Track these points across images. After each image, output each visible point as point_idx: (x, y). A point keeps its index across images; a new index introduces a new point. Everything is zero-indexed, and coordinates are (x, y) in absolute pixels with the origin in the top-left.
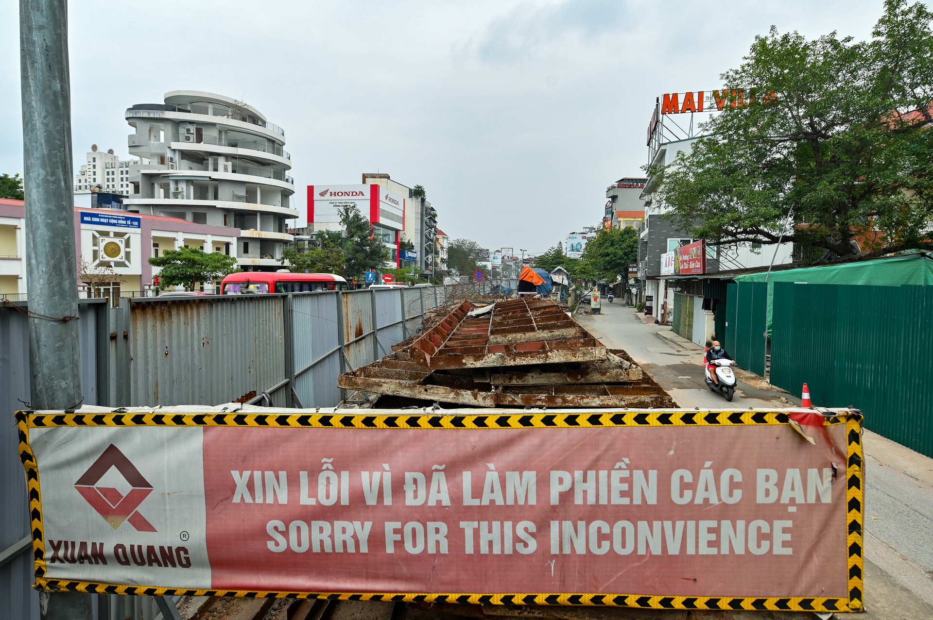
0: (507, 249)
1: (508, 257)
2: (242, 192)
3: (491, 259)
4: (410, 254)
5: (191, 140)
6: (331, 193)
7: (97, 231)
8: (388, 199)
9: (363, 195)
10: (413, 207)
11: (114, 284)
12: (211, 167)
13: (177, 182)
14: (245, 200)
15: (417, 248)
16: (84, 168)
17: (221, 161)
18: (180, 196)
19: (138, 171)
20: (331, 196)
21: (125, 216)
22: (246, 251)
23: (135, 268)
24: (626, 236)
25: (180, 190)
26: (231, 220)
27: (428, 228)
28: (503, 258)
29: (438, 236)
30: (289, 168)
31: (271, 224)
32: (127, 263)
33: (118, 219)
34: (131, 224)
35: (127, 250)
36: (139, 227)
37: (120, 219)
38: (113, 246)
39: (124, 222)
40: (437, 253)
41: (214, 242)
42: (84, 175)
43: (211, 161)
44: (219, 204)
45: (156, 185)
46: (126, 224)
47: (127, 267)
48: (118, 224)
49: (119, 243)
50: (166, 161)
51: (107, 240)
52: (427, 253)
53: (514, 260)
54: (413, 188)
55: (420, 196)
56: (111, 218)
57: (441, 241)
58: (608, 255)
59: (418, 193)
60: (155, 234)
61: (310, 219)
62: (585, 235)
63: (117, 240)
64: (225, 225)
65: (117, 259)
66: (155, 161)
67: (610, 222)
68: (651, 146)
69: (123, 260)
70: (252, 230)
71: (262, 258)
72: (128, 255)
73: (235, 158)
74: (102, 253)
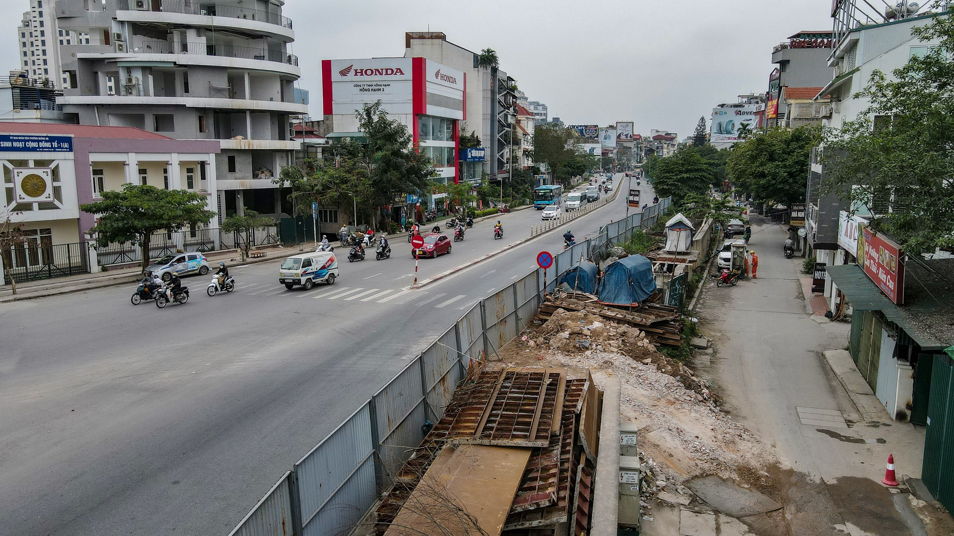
0: (625, 124)
1: (626, 135)
2: (222, 82)
3: (601, 138)
4: (475, 153)
5: (145, 7)
6: (356, 70)
7: (11, 161)
8: (439, 77)
9: (402, 73)
10: (479, 82)
11: (42, 231)
12: (177, 46)
13: (129, 70)
14: (227, 94)
15: (485, 143)
16: (27, 16)
17: (191, 36)
18: (134, 92)
19: (73, 55)
20: (356, 75)
21: (49, 135)
22: (232, 169)
23: (69, 209)
24: (794, 145)
25: (134, 82)
26: (210, 124)
27: (502, 109)
28: (619, 137)
29: (519, 117)
30: (292, 40)
31: (268, 128)
32: (57, 203)
33: (38, 141)
34: (59, 147)
35: (56, 184)
36: (70, 149)
37: (41, 141)
38: (35, 181)
39: (48, 145)
40: (517, 142)
41: (182, 164)
42: (28, 26)
43: (176, 37)
44: (190, 101)
45: (100, 74)
46: (52, 147)
47: (57, 208)
48: (39, 147)
49: (44, 176)
50: (111, 39)
51: (26, 172)
52: (501, 146)
53: (635, 139)
54: (480, 53)
55: (490, 64)
56: (28, 141)
57: (523, 124)
58: (763, 175)
59: (487, 60)
60: (94, 158)
61: (328, 109)
62: (739, 109)
63: (39, 172)
64: (201, 131)
65: (42, 198)
66: (96, 40)
67: (775, 102)
68: (837, 17)
69: (51, 199)
70: (240, 137)
71: (255, 176)
72: (57, 191)
73: (211, 30)
74: (19, 191)
